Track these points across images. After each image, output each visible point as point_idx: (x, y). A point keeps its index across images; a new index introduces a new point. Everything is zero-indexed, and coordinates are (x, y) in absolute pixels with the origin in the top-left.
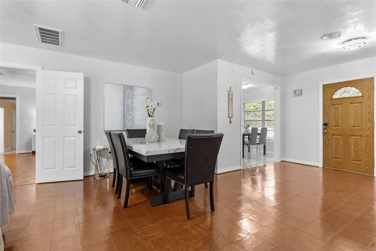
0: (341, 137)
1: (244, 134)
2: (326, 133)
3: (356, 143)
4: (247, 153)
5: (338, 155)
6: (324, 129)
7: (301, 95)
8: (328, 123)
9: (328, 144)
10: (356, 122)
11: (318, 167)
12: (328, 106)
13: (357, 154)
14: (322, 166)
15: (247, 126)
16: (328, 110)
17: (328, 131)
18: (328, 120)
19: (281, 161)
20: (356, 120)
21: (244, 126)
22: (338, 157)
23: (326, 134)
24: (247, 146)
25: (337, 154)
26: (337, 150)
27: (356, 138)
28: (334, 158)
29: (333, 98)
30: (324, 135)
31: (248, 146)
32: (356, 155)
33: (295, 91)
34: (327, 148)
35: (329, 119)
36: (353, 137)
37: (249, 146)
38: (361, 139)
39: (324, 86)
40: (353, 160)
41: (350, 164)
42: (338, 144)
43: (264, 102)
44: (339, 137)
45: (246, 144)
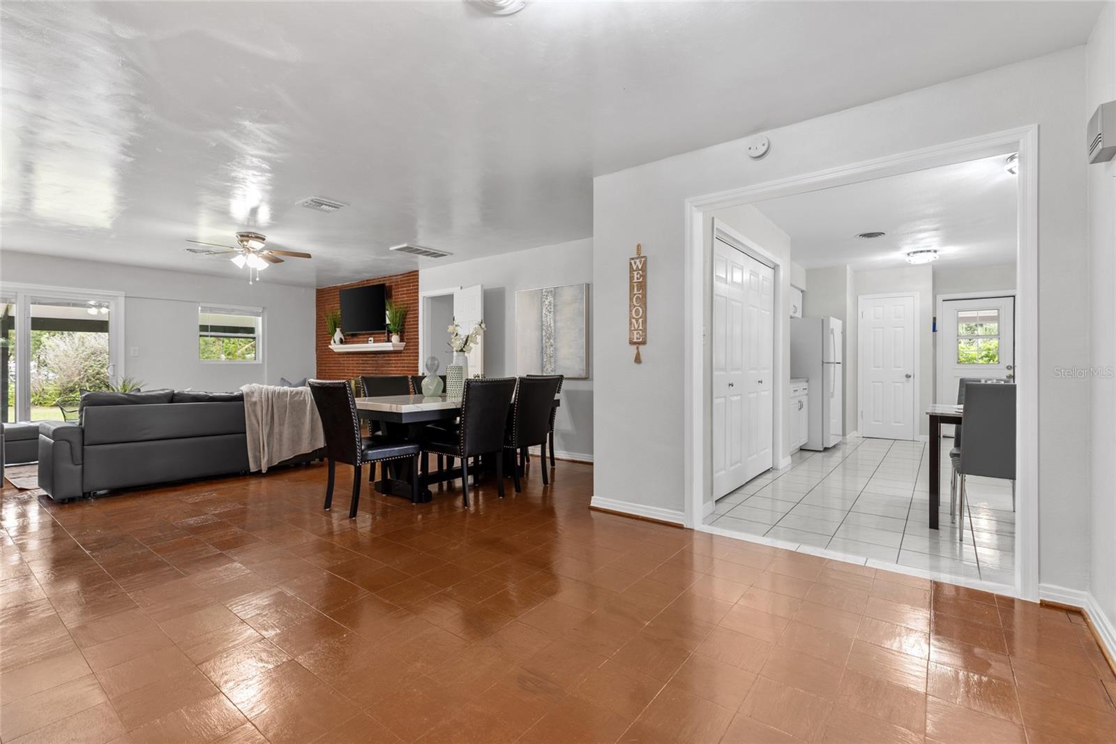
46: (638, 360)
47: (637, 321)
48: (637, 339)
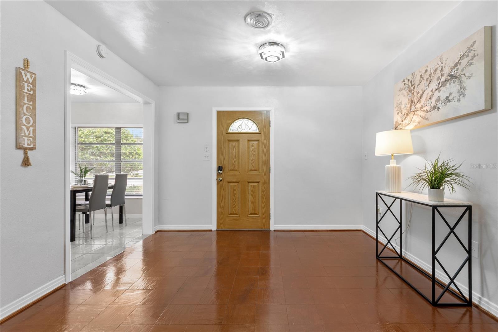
0: (238, 184)
1: (75, 189)
2: (221, 180)
3: (253, 192)
4: (81, 227)
5: (235, 209)
6: (219, 175)
7: (188, 122)
8: (223, 167)
9: (223, 197)
10: (254, 165)
11: (211, 231)
12: (223, 142)
13: (254, 205)
14: (216, 228)
15: (83, 171)
16: (223, 147)
17: (223, 177)
18: (224, 162)
19: (156, 232)
20: (253, 162)
21: (74, 171)
22: (235, 213)
23: (220, 182)
24: (81, 215)
25: (233, 208)
26: (234, 203)
27: (253, 185)
28: (231, 214)
29: (229, 131)
30: (218, 184)
31: (84, 215)
32: (254, 207)
33: (178, 114)
34: (222, 201)
35: (224, 160)
36: (251, 184)
37: (88, 213)
38: (258, 186)
39: (218, 113)
40: (251, 214)
41: (247, 220)
42: (235, 194)
43: (120, 129)
44: (235, 185)
45: (80, 211)
46: (26, 163)
47: (28, 128)
48: (28, 144)
